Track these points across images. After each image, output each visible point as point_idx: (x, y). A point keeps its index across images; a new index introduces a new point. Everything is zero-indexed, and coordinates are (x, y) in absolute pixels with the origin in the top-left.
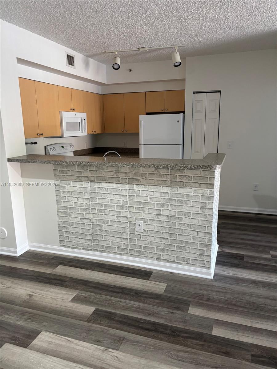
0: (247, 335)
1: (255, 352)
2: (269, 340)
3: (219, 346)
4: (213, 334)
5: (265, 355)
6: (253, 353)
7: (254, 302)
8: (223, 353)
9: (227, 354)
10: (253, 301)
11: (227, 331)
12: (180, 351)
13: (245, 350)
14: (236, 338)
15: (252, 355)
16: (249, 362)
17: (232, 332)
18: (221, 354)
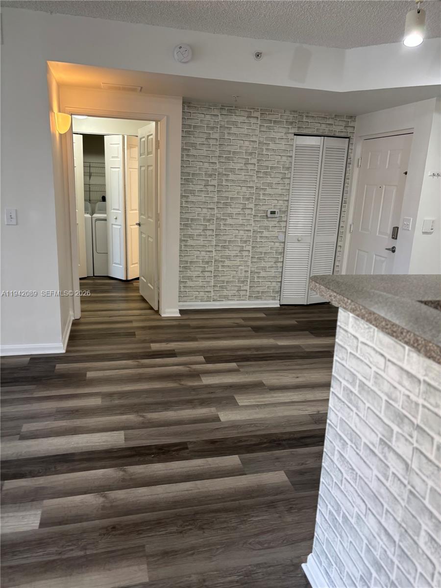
0: (198, 468)
1: (184, 453)
2: (170, 471)
3: (224, 446)
4: (237, 456)
5: (174, 453)
6: (188, 451)
7: (201, 532)
8: (217, 442)
9: (213, 442)
10: (204, 533)
11: (224, 465)
12: (257, 431)
13: (195, 452)
14: (210, 460)
15: (187, 448)
16: (189, 442)
17: (217, 466)
18: (218, 440)
